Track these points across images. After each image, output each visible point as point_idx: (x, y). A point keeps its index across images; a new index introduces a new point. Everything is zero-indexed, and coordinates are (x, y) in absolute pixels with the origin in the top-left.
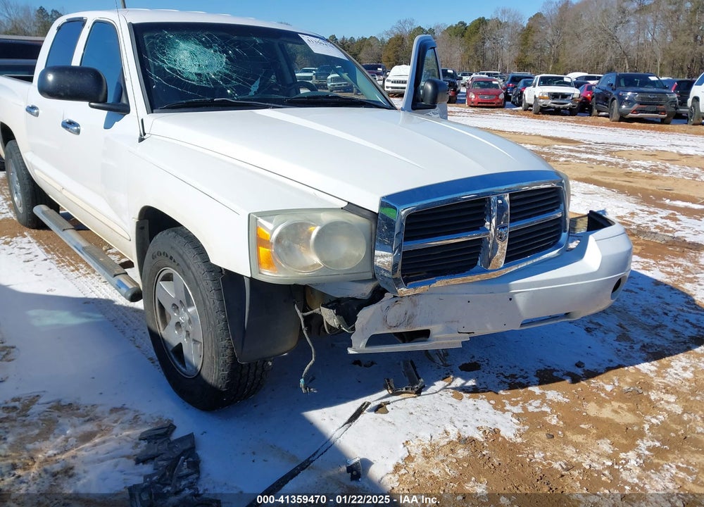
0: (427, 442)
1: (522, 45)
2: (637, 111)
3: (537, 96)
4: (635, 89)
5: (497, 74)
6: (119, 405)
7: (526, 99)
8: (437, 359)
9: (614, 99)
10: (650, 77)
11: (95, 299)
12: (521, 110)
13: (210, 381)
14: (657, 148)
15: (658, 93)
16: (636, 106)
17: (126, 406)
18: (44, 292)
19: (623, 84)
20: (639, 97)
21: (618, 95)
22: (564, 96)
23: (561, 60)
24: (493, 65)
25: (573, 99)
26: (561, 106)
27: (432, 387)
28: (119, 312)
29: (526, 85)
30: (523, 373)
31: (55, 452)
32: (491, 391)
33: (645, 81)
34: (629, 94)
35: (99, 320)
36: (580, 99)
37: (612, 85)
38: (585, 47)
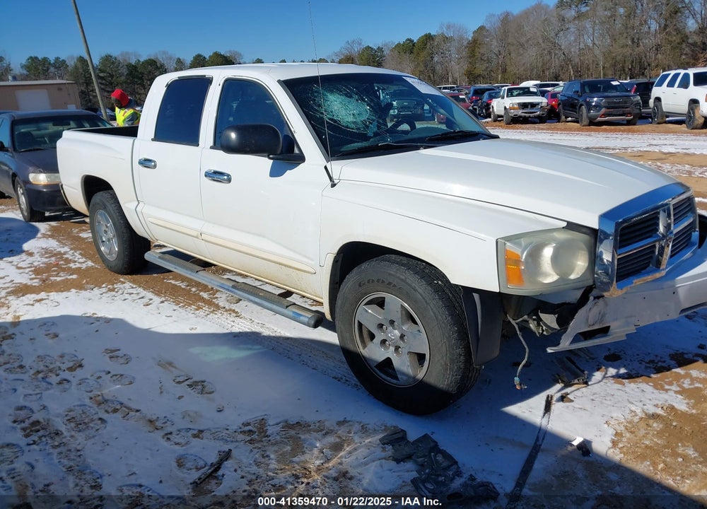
0: (624, 420)
1: (470, 57)
2: (605, 115)
3: (508, 107)
4: (600, 94)
5: (454, 87)
6: (342, 419)
7: (495, 110)
8: (581, 354)
9: (582, 105)
10: (612, 82)
11: (240, 333)
12: (491, 122)
13: (441, 386)
14: (639, 149)
15: (621, 97)
16: (603, 110)
17: (348, 419)
18: (187, 331)
19: (587, 91)
20: (605, 102)
21: (585, 101)
22: (533, 105)
23: (509, 70)
24: (444, 79)
25: (541, 107)
26: (531, 115)
27: (594, 377)
28: (273, 341)
29: (491, 97)
30: (659, 358)
31: (322, 462)
32: (642, 376)
33: (608, 87)
34: (595, 99)
35: (260, 351)
36: (548, 107)
37: (578, 92)
38: (531, 56)
